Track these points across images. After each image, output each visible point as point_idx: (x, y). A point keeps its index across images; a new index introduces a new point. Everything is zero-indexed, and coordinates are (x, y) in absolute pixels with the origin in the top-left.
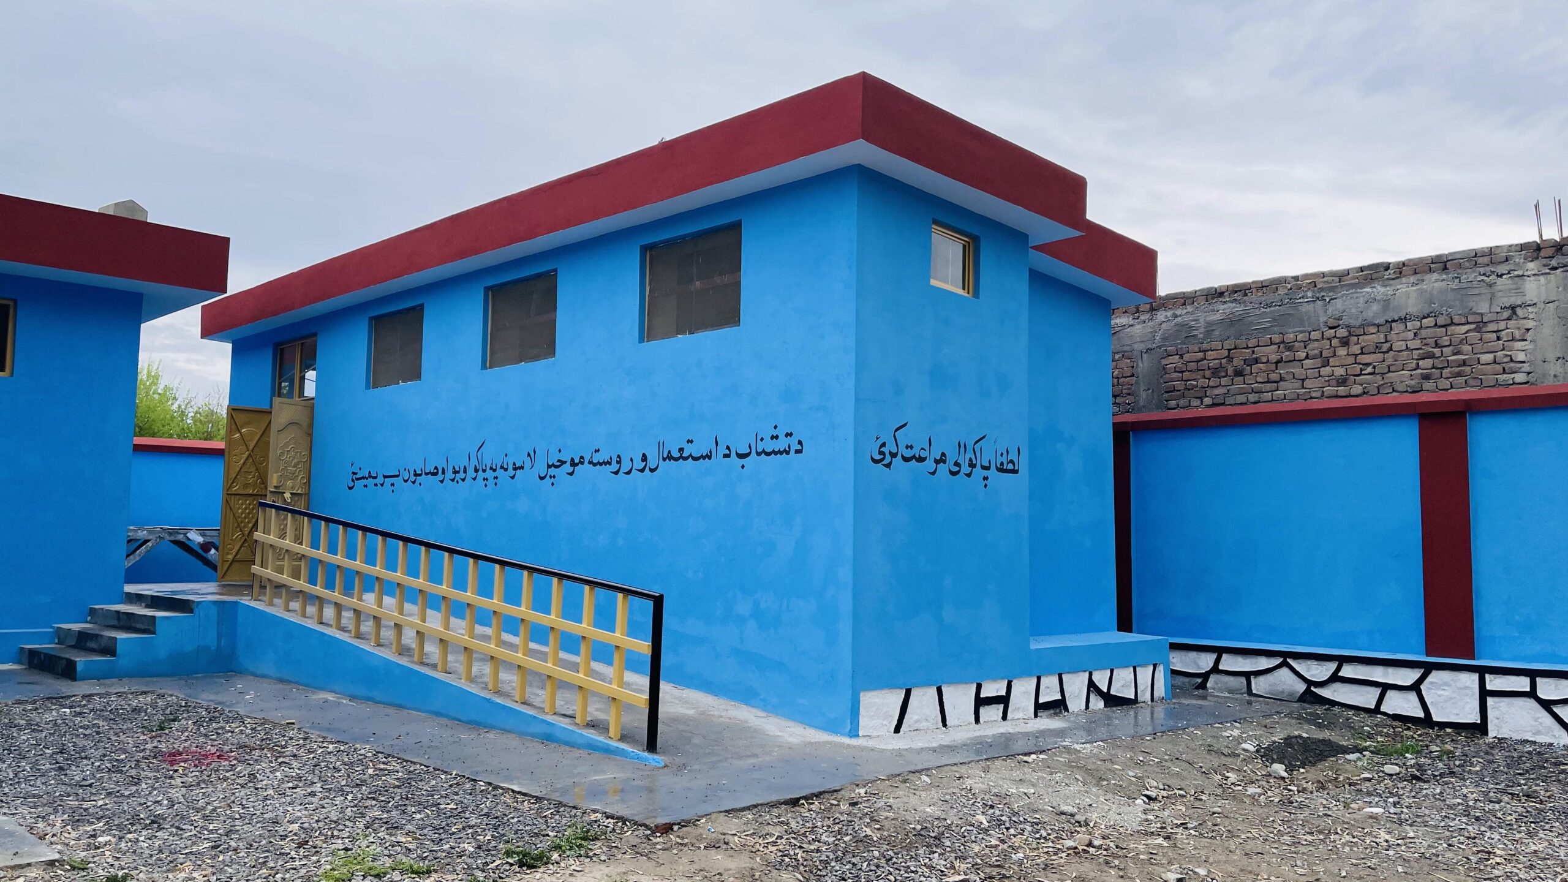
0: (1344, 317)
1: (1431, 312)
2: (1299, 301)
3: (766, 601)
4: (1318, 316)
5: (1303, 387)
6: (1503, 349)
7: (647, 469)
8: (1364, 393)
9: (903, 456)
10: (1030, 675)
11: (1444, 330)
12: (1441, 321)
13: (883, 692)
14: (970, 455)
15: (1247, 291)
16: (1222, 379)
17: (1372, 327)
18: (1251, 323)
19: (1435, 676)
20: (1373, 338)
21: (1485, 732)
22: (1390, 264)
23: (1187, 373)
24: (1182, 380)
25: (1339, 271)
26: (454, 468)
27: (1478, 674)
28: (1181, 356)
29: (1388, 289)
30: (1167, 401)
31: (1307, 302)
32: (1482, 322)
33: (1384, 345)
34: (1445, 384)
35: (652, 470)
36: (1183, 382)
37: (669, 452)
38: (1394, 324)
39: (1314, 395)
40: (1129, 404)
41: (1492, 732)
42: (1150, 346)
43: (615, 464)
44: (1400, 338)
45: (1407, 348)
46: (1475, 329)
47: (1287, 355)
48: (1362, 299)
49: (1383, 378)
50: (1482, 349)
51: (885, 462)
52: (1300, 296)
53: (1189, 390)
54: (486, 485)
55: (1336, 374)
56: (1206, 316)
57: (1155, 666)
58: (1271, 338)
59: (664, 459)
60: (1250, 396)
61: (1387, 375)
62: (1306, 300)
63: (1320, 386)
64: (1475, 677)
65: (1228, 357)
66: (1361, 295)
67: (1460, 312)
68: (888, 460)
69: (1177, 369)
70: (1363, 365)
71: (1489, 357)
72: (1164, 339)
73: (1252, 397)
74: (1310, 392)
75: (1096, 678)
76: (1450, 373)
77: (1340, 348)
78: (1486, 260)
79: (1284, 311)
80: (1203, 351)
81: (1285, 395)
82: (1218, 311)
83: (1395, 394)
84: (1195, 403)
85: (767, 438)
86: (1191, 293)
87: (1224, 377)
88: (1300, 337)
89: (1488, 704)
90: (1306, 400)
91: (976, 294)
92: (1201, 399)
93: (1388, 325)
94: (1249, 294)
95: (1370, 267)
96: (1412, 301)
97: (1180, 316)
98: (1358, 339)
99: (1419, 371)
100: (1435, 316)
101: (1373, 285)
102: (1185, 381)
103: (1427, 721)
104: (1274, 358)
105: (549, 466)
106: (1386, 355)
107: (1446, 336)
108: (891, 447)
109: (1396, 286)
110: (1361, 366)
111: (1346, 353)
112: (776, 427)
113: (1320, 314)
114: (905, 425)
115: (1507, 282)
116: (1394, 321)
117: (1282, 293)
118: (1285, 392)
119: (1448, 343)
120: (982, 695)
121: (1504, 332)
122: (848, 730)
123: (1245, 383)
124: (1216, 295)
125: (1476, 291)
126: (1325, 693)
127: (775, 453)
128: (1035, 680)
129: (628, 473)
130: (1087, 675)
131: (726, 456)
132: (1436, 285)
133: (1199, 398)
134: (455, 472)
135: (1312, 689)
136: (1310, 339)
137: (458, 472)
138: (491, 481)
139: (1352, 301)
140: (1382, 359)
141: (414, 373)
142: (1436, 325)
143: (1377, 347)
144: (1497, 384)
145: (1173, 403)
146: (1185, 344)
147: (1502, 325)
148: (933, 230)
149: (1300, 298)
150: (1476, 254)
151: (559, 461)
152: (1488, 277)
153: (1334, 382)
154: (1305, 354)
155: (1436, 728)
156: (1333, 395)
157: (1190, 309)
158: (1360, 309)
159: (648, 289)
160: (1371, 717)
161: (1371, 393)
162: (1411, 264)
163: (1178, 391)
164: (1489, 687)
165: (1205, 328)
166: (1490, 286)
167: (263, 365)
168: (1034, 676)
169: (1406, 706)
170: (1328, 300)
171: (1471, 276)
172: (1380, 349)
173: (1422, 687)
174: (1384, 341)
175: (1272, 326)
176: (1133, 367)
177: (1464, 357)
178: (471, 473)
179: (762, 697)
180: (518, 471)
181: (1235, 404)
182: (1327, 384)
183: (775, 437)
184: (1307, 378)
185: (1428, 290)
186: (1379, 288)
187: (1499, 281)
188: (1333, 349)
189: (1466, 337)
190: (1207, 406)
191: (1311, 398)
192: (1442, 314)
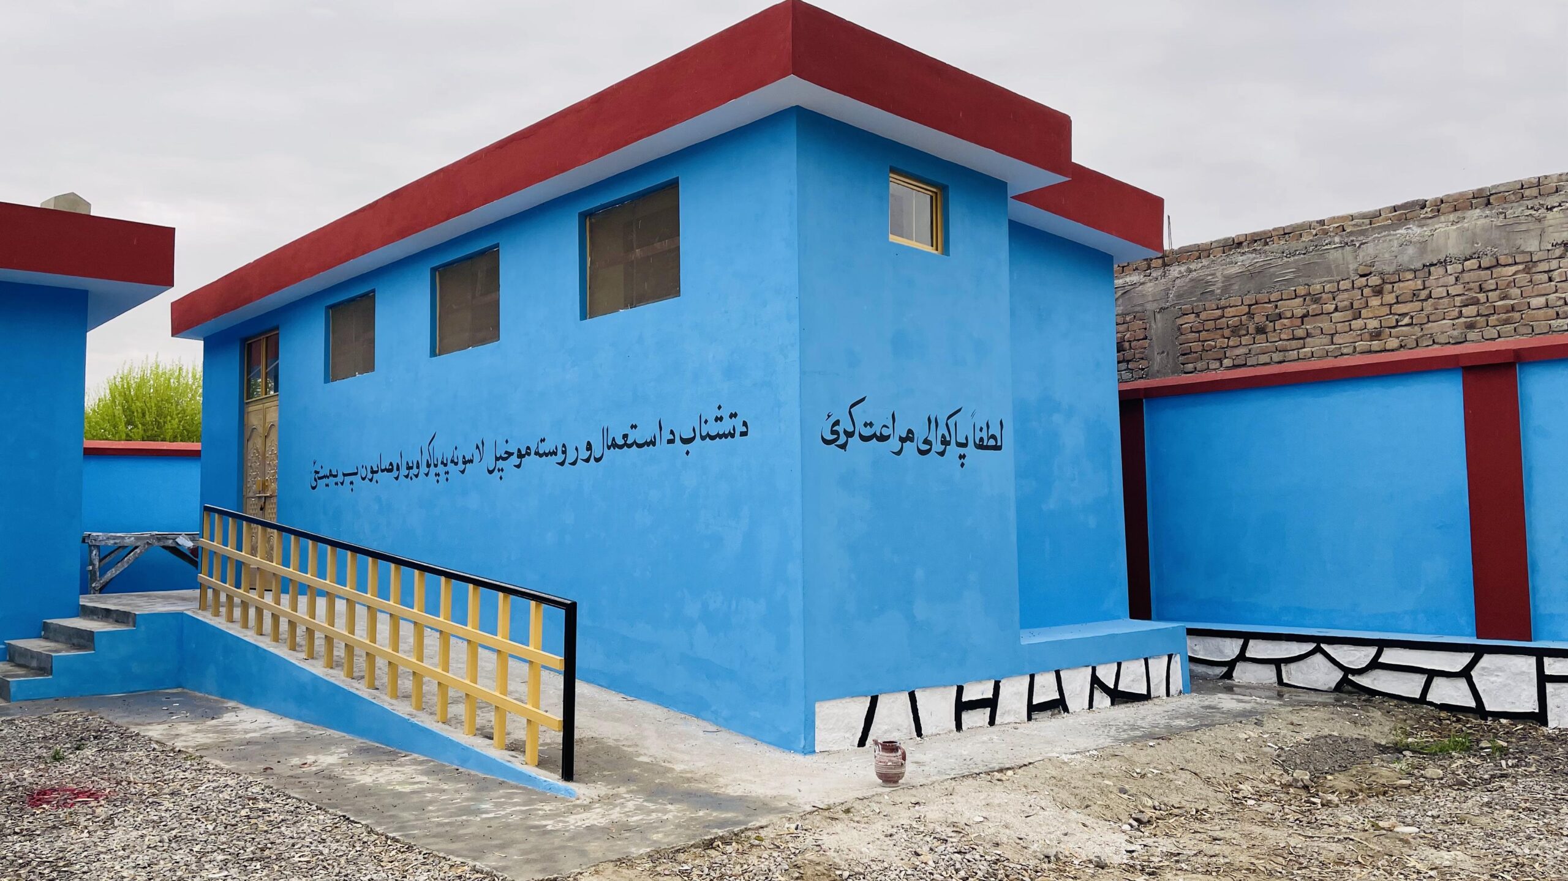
0: (1377, 263)
1: (1475, 254)
2: (1326, 247)
3: (715, 602)
4: (1348, 264)
5: (1332, 343)
6: (1556, 291)
7: (592, 459)
8: (1401, 346)
9: (860, 435)
10: (1021, 674)
11: (1490, 272)
12: (1485, 262)
13: (844, 701)
14: (942, 430)
15: (1268, 240)
16: (1243, 338)
17: (1408, 273)
18: (1274, 275)
19: (1487, 660)
20: (1412, 285)
21: (1545, 723)
22: (1426, 201)
23: (1204, 333)
24: (1199, 341)
25: (1369, 212)
26: (407, 463)
27: (1535, 658)
28: (1198, 315)
29: (1425, 229)
30: (1183, 364)
31: (1335, 248)
32: (1531, 261)
33: (1423, 292)
34: (1492, 333)
35: (597, 460)
36: (1200, 343)
37: (614, 439)
38: (1432, 269)
39: (1345, 351)
40: (1143, 369)
41: (1552, 723)
42: (1164, 306)
43: (559, 454)
44: (1441, 282)
45: (1448, 294)
46: (1524, 269)
47: (1314, 308)
48: (1396, 241)
49: (1422, 329)
50: (1533, 292)
51: (840, 442)
52: (1326, 242)
53: (1207, 351)
54: (438, 481)
55: (1369, 326)
56: (1223, 269)
57: (1170, 657)
58: (1295, 290)
59: (609, 448)
60: (1274, 355)
61: (1426, 326)
62: (1333, 246)
63: (1352, 340)
64: (1532, 660)
65: (1249, 313)
66: (1395, 237)
67: (1507, 252)
68: (843, 439)
69: (1193, 329)
70: (1399, 315)
71: (1541, 301)
72: (1179, 296)
73: (1277, 357)
74: (1340, 348)
75: (1101, 673)
76: (1498, 320)
77: (1373, 298)
78: (1534, 192)
79: (1309, 260)
80: (1221, 308)
81: (1312, 353)
82: (1236, 263)
83: (1436, 346)
84: (1214, 365)
85: (711, 420)
86: (1206, 244)
87: (1244, 335)
88: (1328, 287)
89: (1547, 691)
90: (1336, 357)
91: (946, 251)
92: (1220, 360)
93: (1426, 269)
94: (1270, 243)
95: (1404, 206)
96: (1452, 242)
97: (1195, 270)
98: (1393, 287)
99: (1462, 320)
100: (1479, 257)
101: (1408, 226)
102: (1203, 341)
103: (1480, 710)
104: (1299, 312)
105: (497, 459)
106: (1425, 303)
107: (1492, 278)
108: (846, 425)
109: (1434, 226)
110: (1397, 317)
111: (1379, 303)
112: (720, 407)
113: (1348, 260)
114: (863, 400)
115: (1558, 216)
116: (1432, 265)
117: (1307, 240)
118: (1313, 349)
119: (1494, 287)
120: (965, 699)
121: (1556, 273)
122: (802, 746)
123: (1268, 341)
124: (1234, 246)
125: (1524, 227)
126: (1364, 681)
127: (719, 436)
128: (1027, 679)
129: (574, 463)
130: (1090, 669)
131: (671, 441)
132: (1479, 222)
133: (1218, 359)
134: (409, 468)
135: (1350, 677)
136: (1338, 290)
137: (412, 468)
138: (443, 477)
139: (1385, 245)
140: (1419, 309)
141: (368, 365)
142: (1480, 267)
143: (1414, 295)
144: (1550, 330)
145: (1190, 367)
146: (1201, 301)
147: (1554, 264)
148: (891, 179)
149: (1327, 244)
150: (1522, 186)
151: (506, 452)
152: (1537, 210)
153: (1367, 336)
154: (1334, 306)
155: (1490, 718)
156: (1366, 350)
157: (1205, 262)
158: (1394, 254)
159: (589, 260)
160: (1416, 707)
161: (1408, 347)
162: (1450, 200)
163: (1194, 352)
164: (1547, 672)
165: (1223, 282)
166: (1539, 220)
167: (232, 361)
168: (1026, 674)
169: (1455, 694)
170: (1357, 245)
171: (1517, 210)
172: (1418, 296)
173: (1473, 673)
174: (1422, 288)
175: (1295, 277)
176: (1146, 329)
177: (1512, 302)
178: (424, 469)
179: (713, 709)
180: (468, 465)
181: (1258, 364)
182: (1360, 338)
183: (719, 419)
184: (1337, 333)
185: (1470, 228)
186: (1415, 228)
187: (1550, 215)
188: (1364, 299)
189: (1514, 280)
190: (1228, 368)
191: (1342, 354)
192: (1486, 255)
